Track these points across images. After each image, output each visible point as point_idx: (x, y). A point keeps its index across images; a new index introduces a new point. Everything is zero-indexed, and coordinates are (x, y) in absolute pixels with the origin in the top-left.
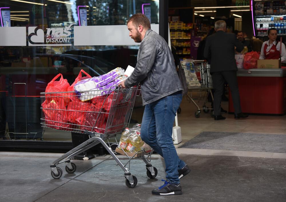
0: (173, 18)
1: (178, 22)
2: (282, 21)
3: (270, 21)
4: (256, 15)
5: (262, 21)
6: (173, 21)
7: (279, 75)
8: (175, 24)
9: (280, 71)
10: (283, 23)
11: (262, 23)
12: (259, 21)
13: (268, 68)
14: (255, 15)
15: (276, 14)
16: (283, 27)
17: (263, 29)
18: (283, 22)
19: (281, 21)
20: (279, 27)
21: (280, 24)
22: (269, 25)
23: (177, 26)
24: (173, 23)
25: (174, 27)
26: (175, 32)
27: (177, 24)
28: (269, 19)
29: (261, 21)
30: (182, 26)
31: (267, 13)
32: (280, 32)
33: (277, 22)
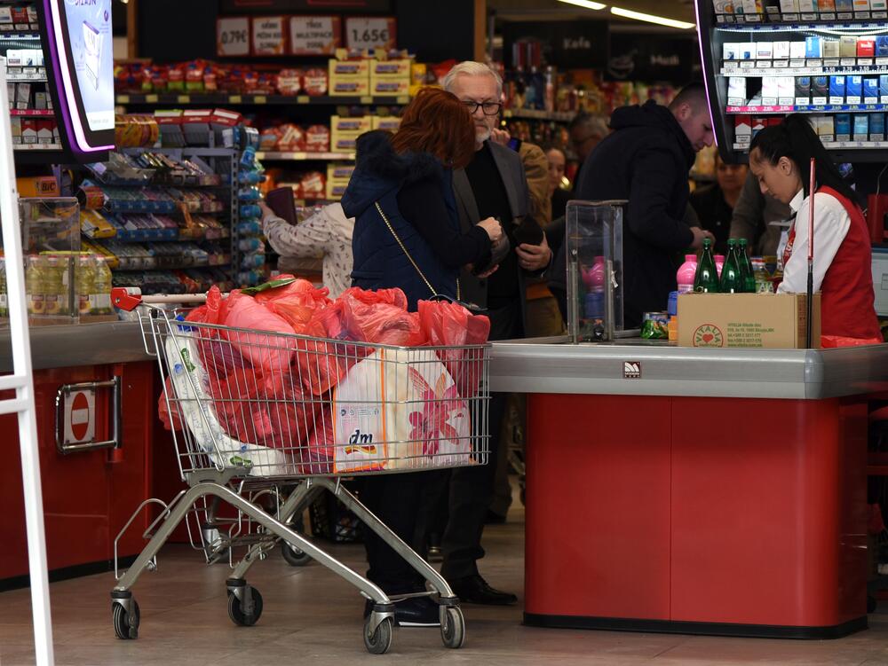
0: (355, 25)
1: (380, 53)
2: (870, 62)
3: (799, 59)
4: (720, 19)
5: (756, 61)
6: (354, 46)
7: (797, 390)
8: (363, 63)
9: (804, 366)
10: (873, 72)
11: (754, 73)
12: (739, 61)
13: (740, 345)
14: (715, 23)
15: (833, 17)
16: (874, 100)
17: (762, 107)
18: (873, 67)
19: (860, 62)
20: (854, 100)
21: (858, 80)
22: (797, 87)
23: (377, 80)
24: (351, 58)
25: (354, 87)
26: (361, 115)
27: (374, 64)
28: (798, 49)
29: (747, 58)
30: (403, 78)
31: (781, 14)
32: (861, 125)
33: (840, 68)
